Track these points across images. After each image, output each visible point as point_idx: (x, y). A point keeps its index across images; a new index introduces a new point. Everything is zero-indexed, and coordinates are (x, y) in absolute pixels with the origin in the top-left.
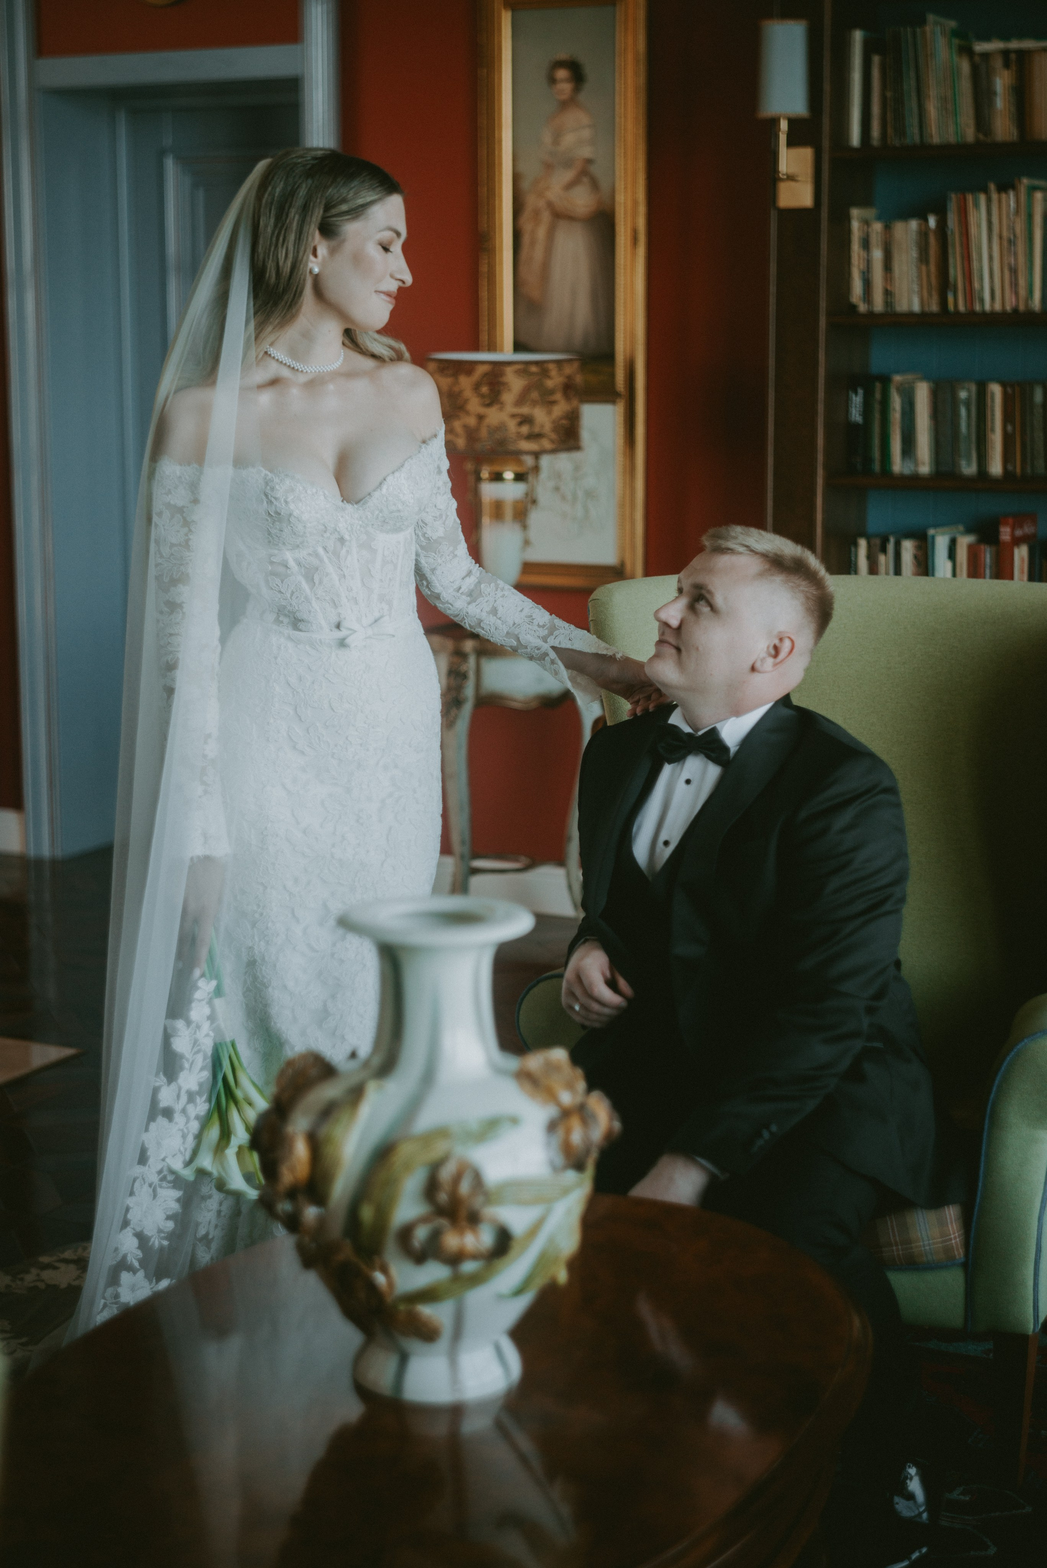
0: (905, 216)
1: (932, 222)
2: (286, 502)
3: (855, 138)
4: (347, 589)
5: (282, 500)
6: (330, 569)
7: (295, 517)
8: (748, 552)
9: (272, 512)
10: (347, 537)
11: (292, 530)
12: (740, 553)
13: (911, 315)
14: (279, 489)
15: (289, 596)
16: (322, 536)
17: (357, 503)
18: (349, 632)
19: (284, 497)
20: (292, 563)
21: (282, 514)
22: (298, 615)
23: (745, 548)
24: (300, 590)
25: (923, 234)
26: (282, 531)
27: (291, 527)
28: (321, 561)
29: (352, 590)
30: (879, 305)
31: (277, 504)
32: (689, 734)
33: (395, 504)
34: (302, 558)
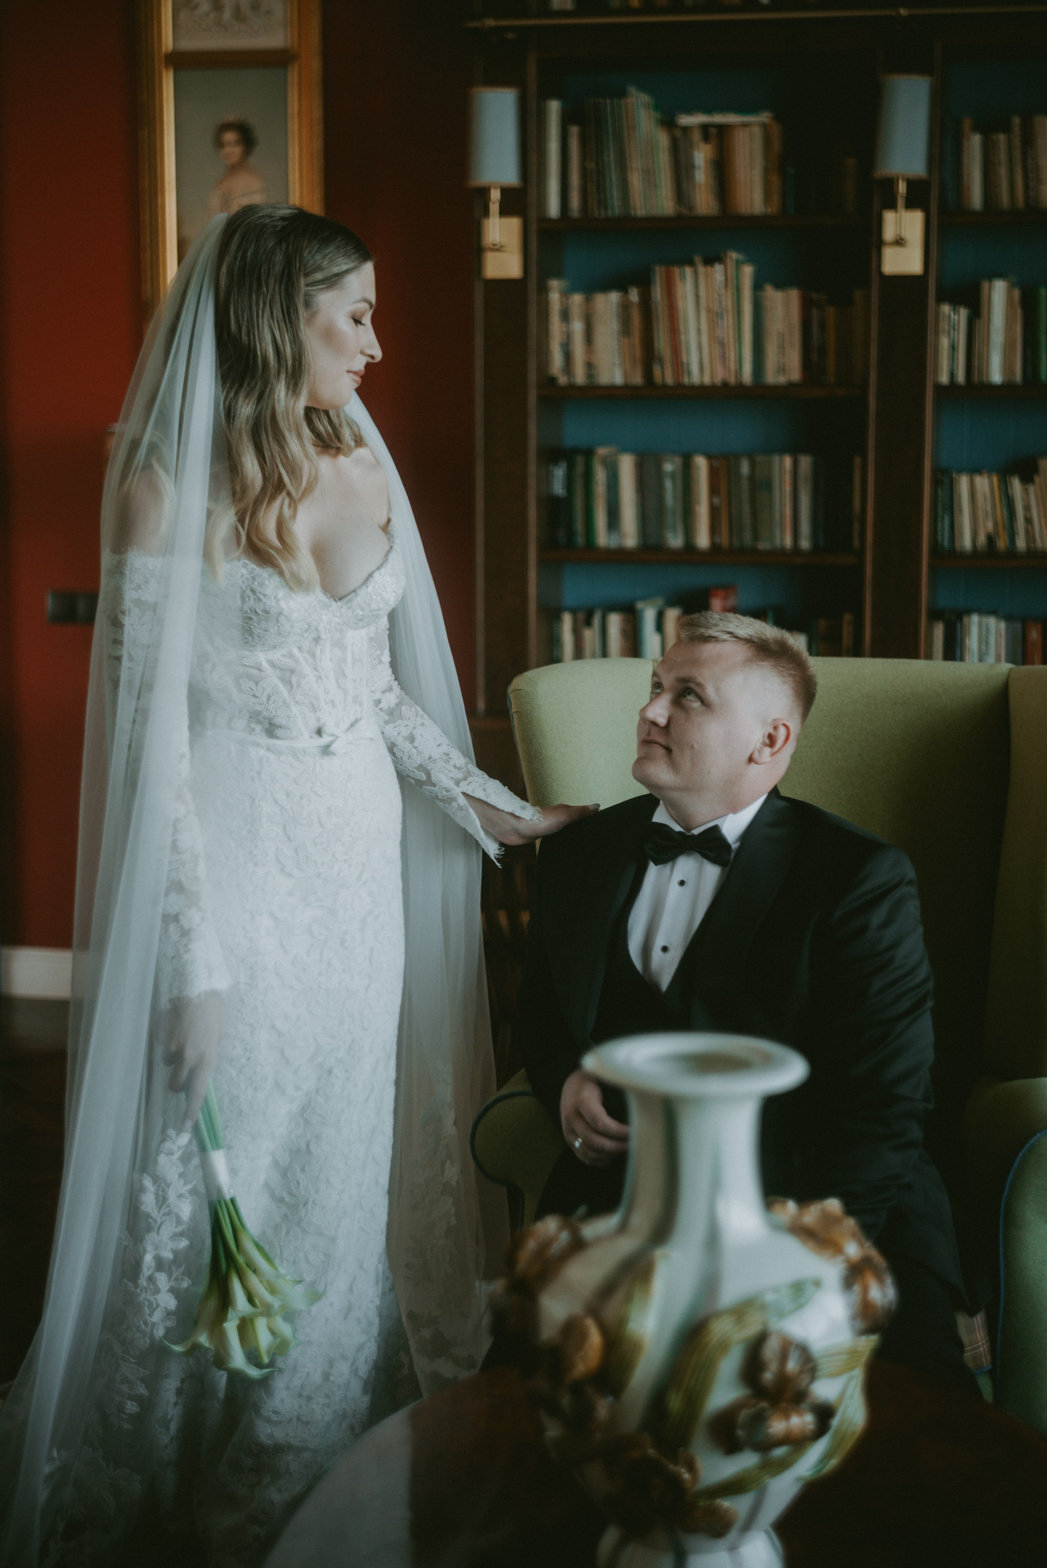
0: (606, 287)
1: (634, 296)
2: (277, 599)
3: (553, 209)
4: (324, 690)
5: (272, 597)
6: (307, 670)
7: (284, 615)
8: (733, 639)
9: (259, 610)
10: (324, 636)
11: (277, 630)
12: (725, 641)
13: (612, 388)
14: (268, 584)
15: (265, 700)
16: (302, 636)
17: (340, 599)
18: (334, 738)
19: (274, 594)
20: (265, 665)
21: (271, 612)
22: (277, 721)
23: (729, 635)
24: (277, 694)
25: (625, 307)
26: (266, 631)
27: (279, 626)
28: (297, 661)
29: (328, 692)
30: (580, 377)
31: (266, 601)
32: (680, 833)
34: (276, 659)
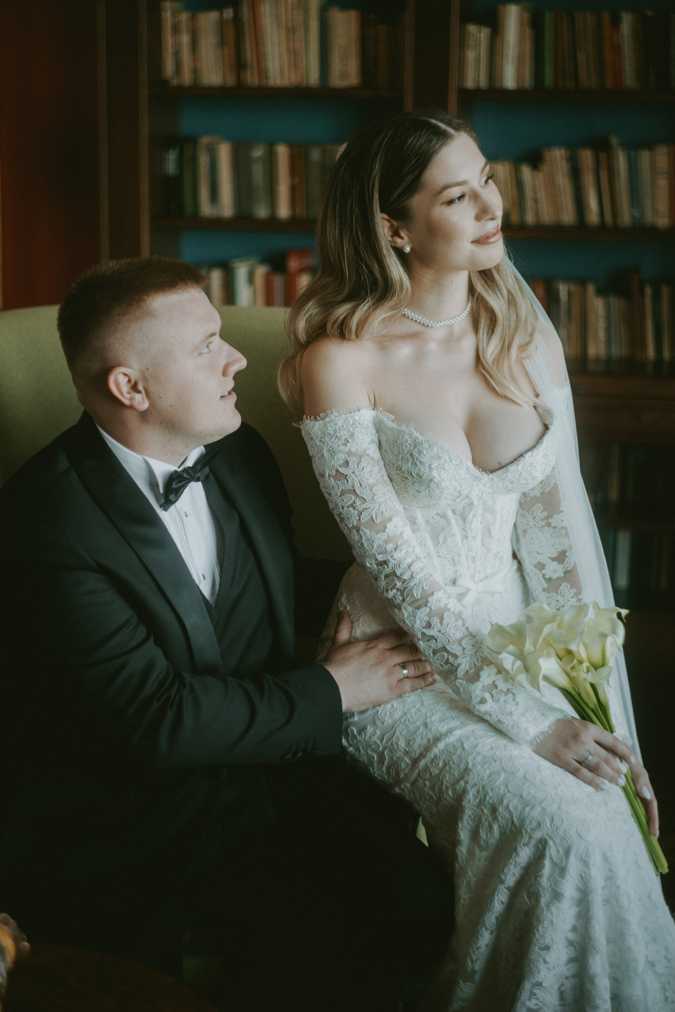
2: (430, 468)
4: (468, 549)
5: (427, 465)
6: (456, 530)
7: (435, 483)
9: (414, 474)
10: (476, 502)
11: (429, 493)
14: (426, 454)
16: (455, 500)
17: (492, 473)
19: (429, 463)
21: (424, 478)
24: (424, 546)
26: (419, 492)
27: (430, 491)
28: (448, 522)
29: (472, 550)
31: (421, 467)
33: (525, 479)
34: (431, 517)
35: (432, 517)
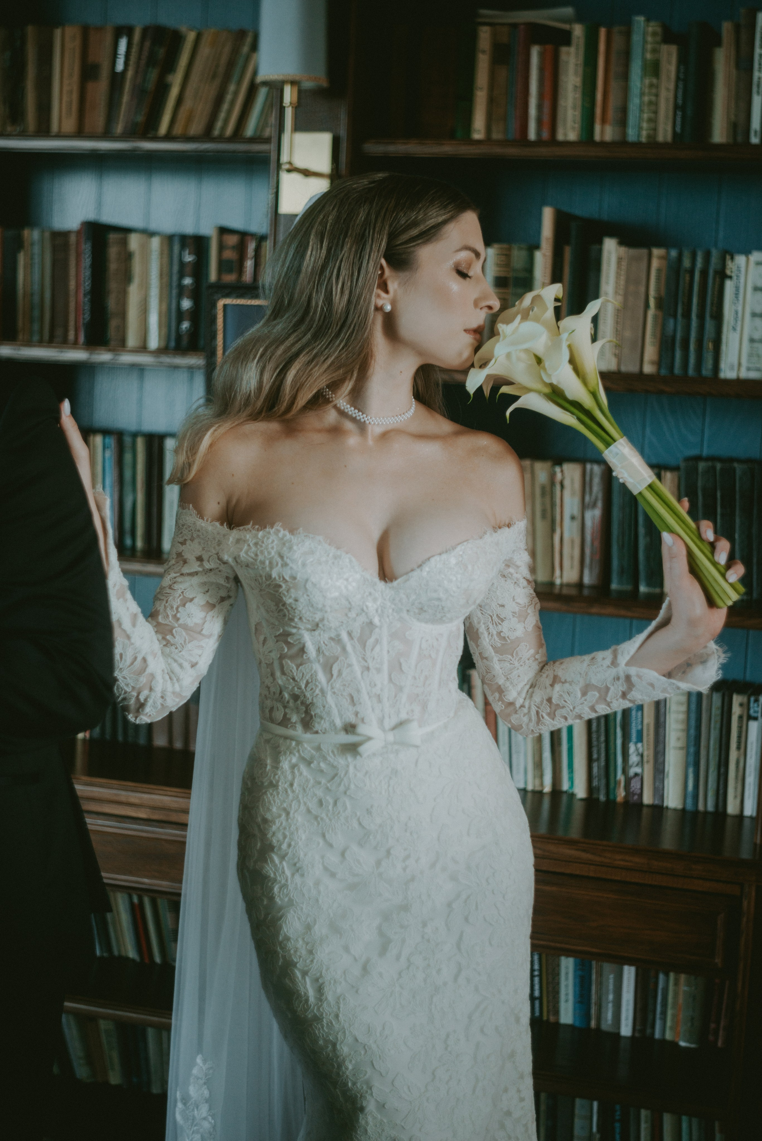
5: (299, 563)
10: (376, 622)
11: (311, 602)
14: (297, 550)
15: (303, 685)
16: (347, 616)
17: (392, 580)
18: (363, 737)
19: (304, 559)
22: (311, 709)
27: (309, 597)
34: (322, 642)
35: (324, 643)
